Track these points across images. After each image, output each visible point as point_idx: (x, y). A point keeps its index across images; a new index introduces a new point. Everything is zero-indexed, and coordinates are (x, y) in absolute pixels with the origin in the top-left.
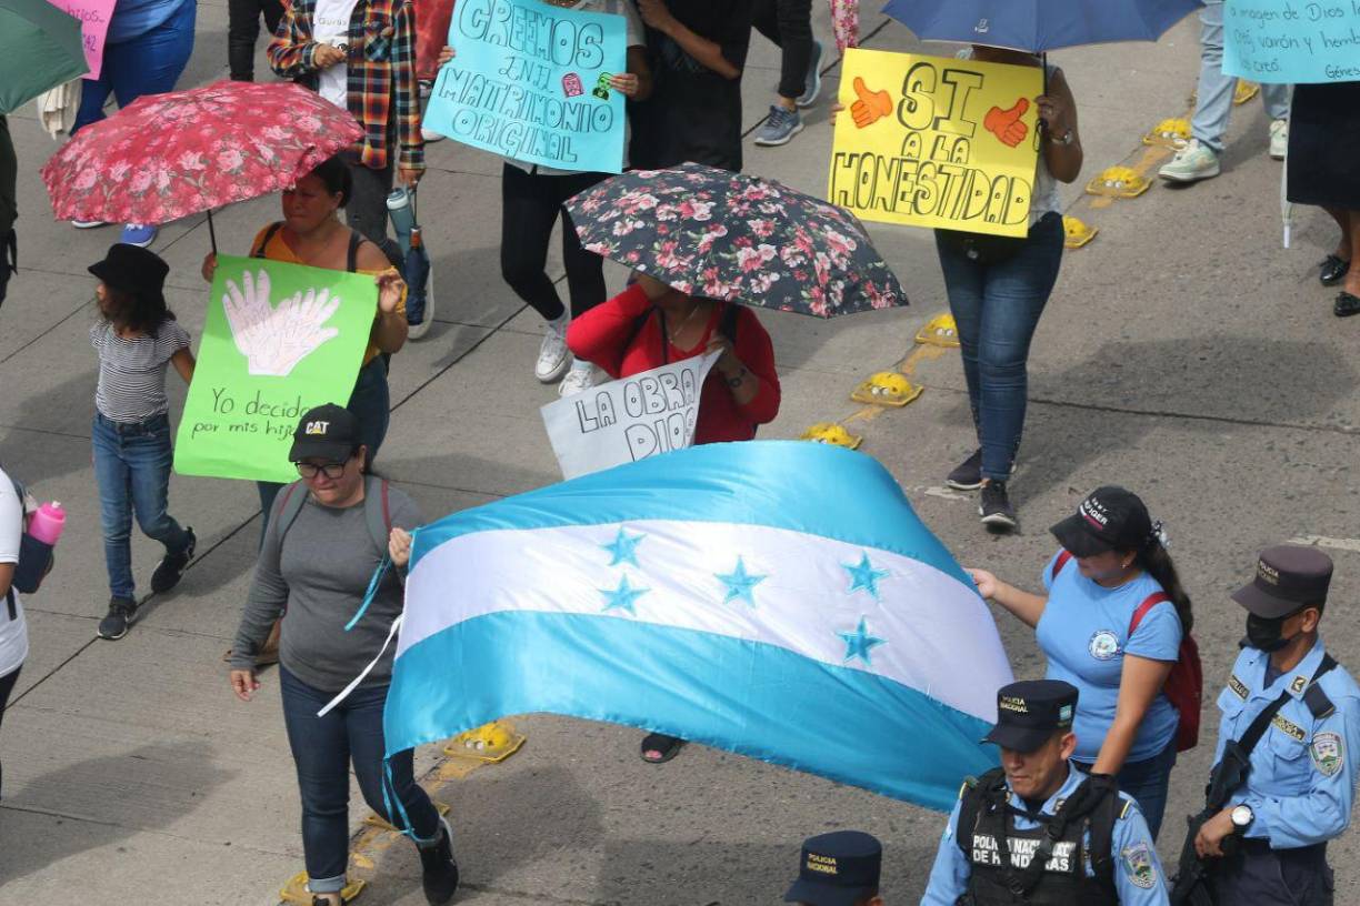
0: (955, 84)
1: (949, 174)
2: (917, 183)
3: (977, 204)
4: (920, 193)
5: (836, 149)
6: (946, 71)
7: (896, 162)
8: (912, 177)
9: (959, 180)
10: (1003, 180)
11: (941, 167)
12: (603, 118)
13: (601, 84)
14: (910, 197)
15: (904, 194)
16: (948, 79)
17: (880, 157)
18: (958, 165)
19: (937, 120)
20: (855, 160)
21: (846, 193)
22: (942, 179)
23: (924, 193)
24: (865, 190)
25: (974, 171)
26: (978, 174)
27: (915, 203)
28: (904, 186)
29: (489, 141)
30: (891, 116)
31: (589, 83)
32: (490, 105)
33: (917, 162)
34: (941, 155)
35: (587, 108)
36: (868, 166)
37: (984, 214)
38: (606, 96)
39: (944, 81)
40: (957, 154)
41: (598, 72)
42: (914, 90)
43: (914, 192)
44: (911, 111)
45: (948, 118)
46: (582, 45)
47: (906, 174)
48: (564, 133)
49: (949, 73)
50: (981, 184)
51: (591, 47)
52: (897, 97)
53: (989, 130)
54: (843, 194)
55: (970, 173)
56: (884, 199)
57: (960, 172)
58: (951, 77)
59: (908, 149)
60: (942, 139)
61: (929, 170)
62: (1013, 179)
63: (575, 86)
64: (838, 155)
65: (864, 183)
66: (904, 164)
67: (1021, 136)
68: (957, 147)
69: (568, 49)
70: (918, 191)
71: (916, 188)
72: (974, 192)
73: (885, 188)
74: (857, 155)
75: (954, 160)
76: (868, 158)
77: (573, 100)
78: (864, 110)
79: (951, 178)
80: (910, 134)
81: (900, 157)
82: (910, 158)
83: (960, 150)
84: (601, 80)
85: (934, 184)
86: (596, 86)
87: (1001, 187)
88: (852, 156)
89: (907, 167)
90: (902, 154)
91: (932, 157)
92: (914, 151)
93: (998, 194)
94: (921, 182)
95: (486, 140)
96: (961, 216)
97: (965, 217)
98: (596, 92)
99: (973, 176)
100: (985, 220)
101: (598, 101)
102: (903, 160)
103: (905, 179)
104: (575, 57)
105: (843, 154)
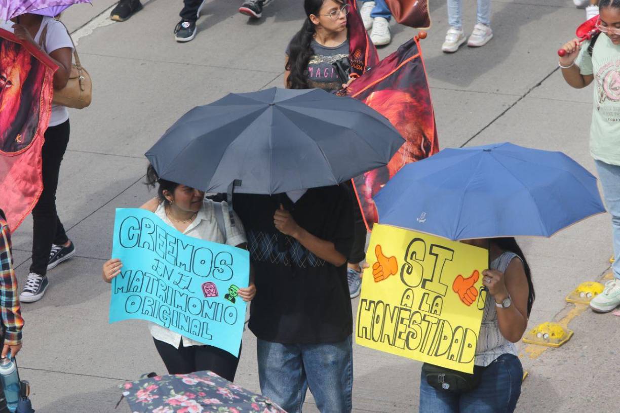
0: (437, 255)
1: (429, 322)
2: (409, 327)
3: (445, 345)
4: (411, 334)
5: (363, 296)
6: (432, 246)
7: (397, 309)
8: (406, 322)
9: (435, 326)
10: (460, 329)
11: (425, 316)
12: (231, 315)
13: (231, 292)
14: (404, 336)
15: (401, 333)
16: (433, 252)
17: (387, 305)
18: (435, 315)
19: (425, 281)
20: (372, 305)
21: (366, 328)
22: (424, 324)
23: (414, 334)
24: (378, 327)
25: (444, 321)
26: (446, 324)
27: (407, 341)
28: (401, 328)
29: (152, 315)
30: (396, 276)
31: (223, 289)
32: (149, 290)
33: (410, 311)
34: (425, 307)
35: (220, 306)
36: (380, 310)
37: (447, 354)
38: (233, 301)
39: (431, 253)
40: (435, 308)
41: (229, 284)
42: (411, 258)
43: (407, 333)
44: (409, 273)
45: (431, 281)
46: (218, 264)
47: (403, 319)
48: (203, 320)
49: (434, 247)
50: (447, 332)
51: (223, 267)
52: (401, 262)
53: (455, 292)
54: (364, 329)
55: (441, 322)
56: (388, 336)
57: (435, 321)
58: (435, 250)
59: (405, 301)
60: (426, 296)
61: (417, 317)
62: (466, 329)
63: (212, 290)
64: (363, 300)
65: (377, 323)
66: (402, 311)
67: (473, 298)
68: (435, 303)
69: (207, 266)
70: (410, 332)
71: (408, 330)
72: (443, 338)
73: (389, 329)
74: (374, 302)
75: (433, 312)
76: (381, 305)
77: (210, 300)
78: (380, 269)
79: (430, 324)
80: (408, 290)
81: (400, 306)
82: (405, 307)
83: (437, 305)
84: (230, 289)
85: (419, 329)
86: (227, 292)
87: (459, 335)
88: (371, 302)
89: (405, 315)
90: (401, 304)
91: (420, 308)
92: (408, 302)
93: (457, 340)
94: (411, 326)
95: (150, 314)
96: (434, 354)
97: (436, 355)
98: (227, 296)
99: (443, 324)
100: (448, 358)
101: (229, 303)
102: (402, 309)
103: (402, 322)
104: (211, 272)
105: (366, 300)
